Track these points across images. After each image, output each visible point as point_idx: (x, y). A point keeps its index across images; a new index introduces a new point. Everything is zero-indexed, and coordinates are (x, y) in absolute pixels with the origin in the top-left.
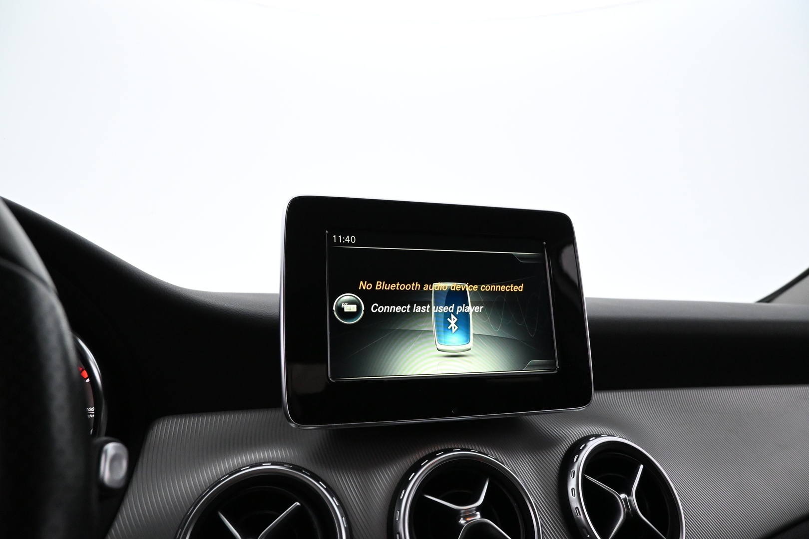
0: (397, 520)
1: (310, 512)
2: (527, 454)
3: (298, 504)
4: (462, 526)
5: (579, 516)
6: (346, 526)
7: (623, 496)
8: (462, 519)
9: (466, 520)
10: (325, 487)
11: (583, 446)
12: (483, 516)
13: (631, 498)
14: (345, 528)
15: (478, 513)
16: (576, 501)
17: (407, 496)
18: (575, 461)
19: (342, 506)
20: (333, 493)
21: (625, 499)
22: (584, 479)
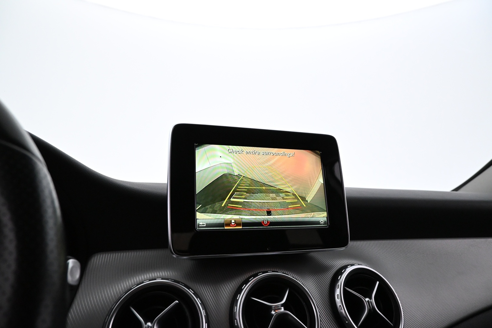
0: (235, 311)
1: (184, 307)
2: (312, 276)
3: (177, 302)
4: (273, 315)
5: (341, 311)
6: (205, 315)
7: (367, 299)
8: (273, 311)
9: (275, 312)
10: (193, 292)
11: (344, 270)
12: (285, 309)
13: (372, 300)
14: (205, 316)
15: (283, 308)
16: (339, 301)
17: (241, 298)
18: (339, 279)
19: (203, 303)
20: (197, 296)
21: (368, 301)
22: (344, 289)
